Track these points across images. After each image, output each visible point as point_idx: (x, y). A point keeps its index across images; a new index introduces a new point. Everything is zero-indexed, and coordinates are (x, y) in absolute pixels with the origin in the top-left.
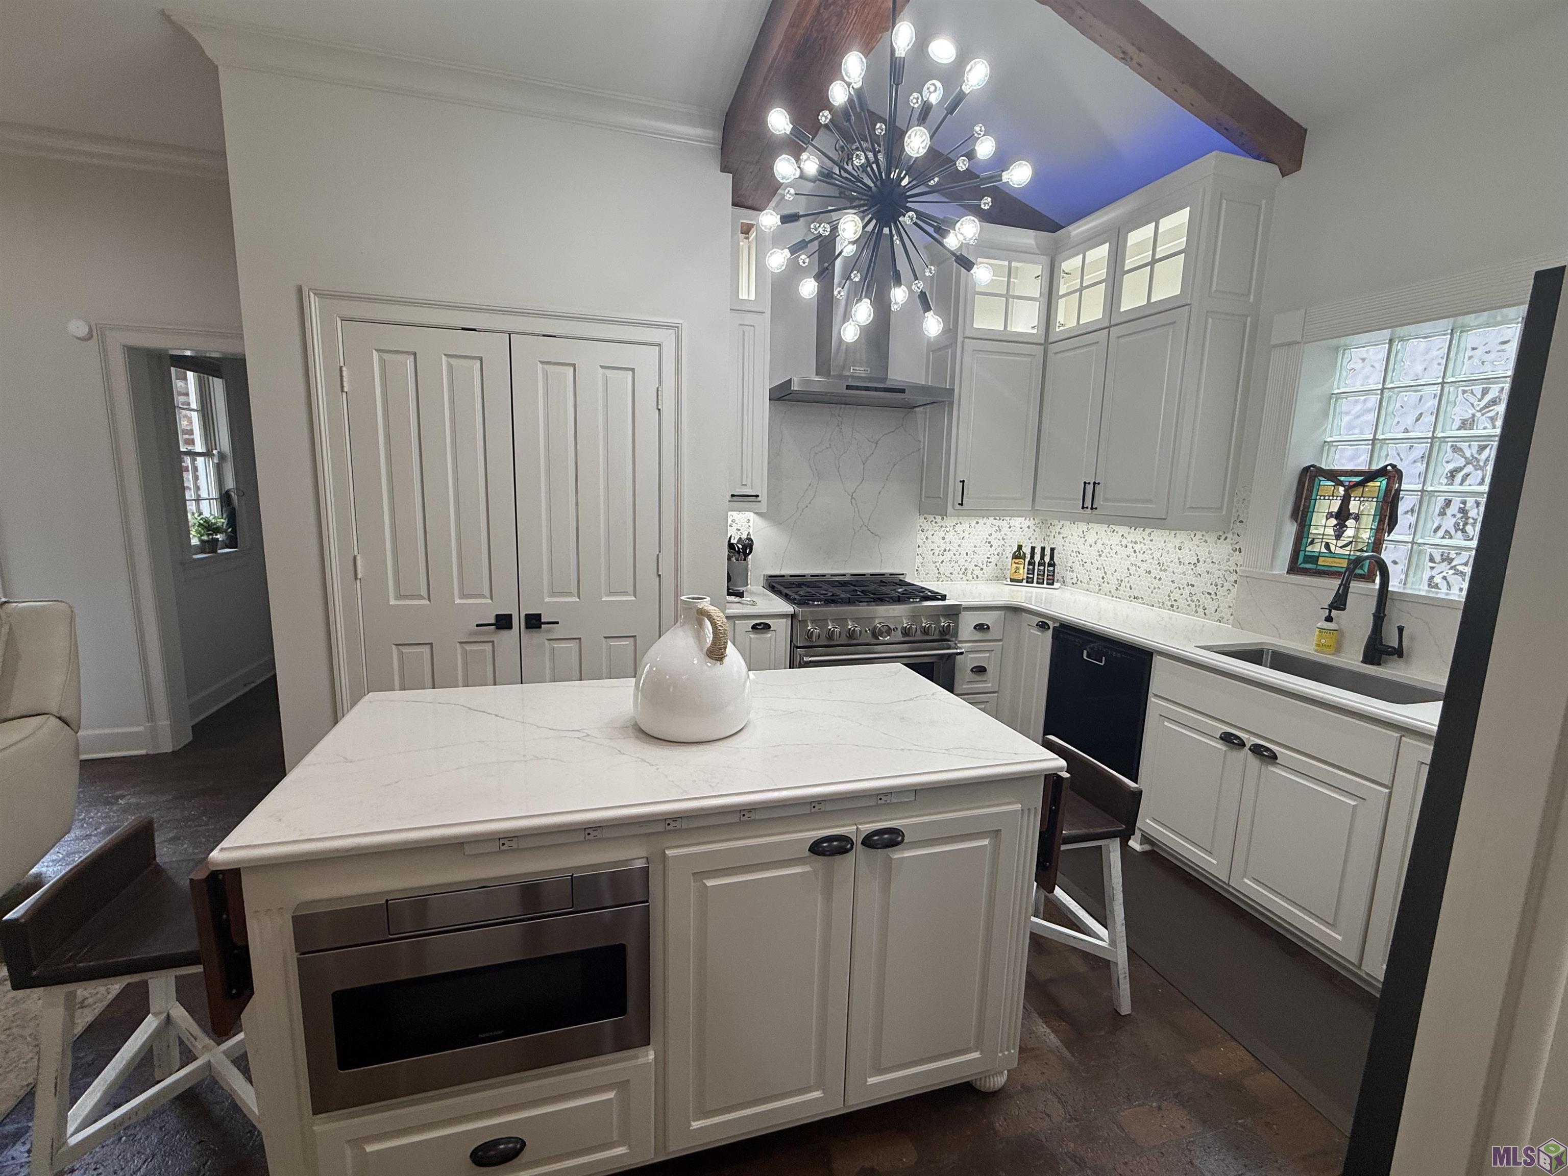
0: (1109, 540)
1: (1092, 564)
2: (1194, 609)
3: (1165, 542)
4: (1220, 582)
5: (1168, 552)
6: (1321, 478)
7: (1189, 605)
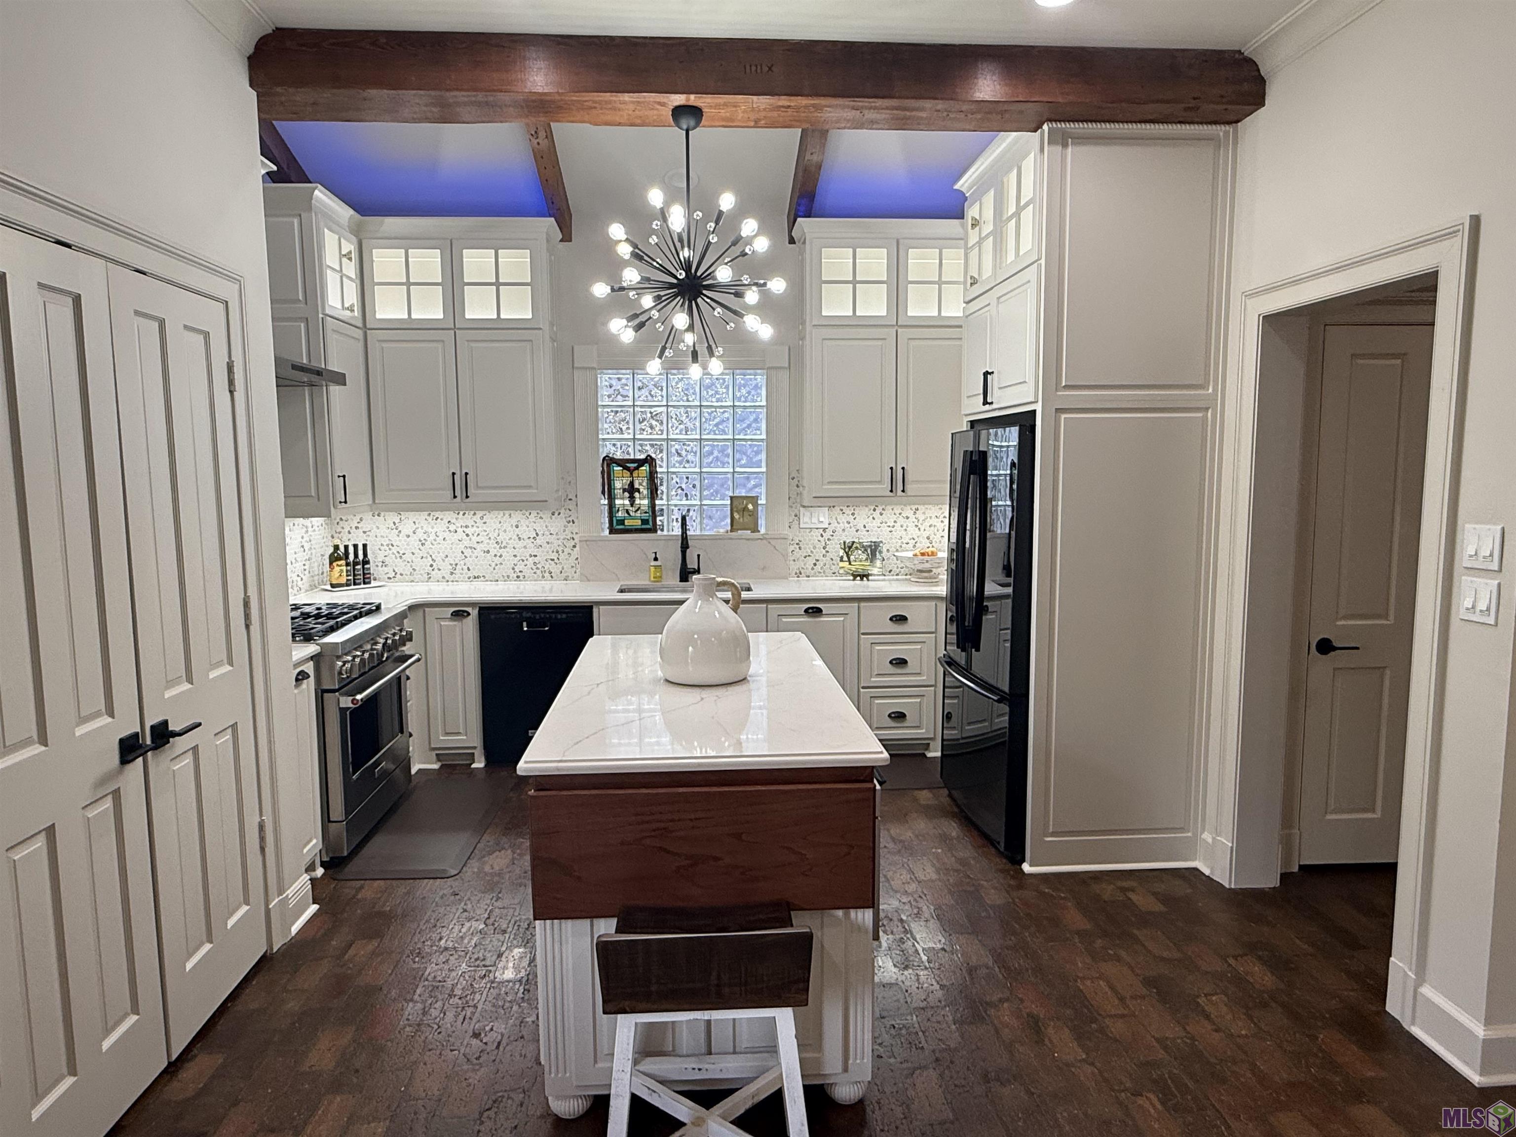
0: (433, 528)
1: (413, 554)
2: (541, 577)
3: (500, 523)
4: (560, 550)
5: (505, 531)
6: (614, 465)
7: (535, 574)
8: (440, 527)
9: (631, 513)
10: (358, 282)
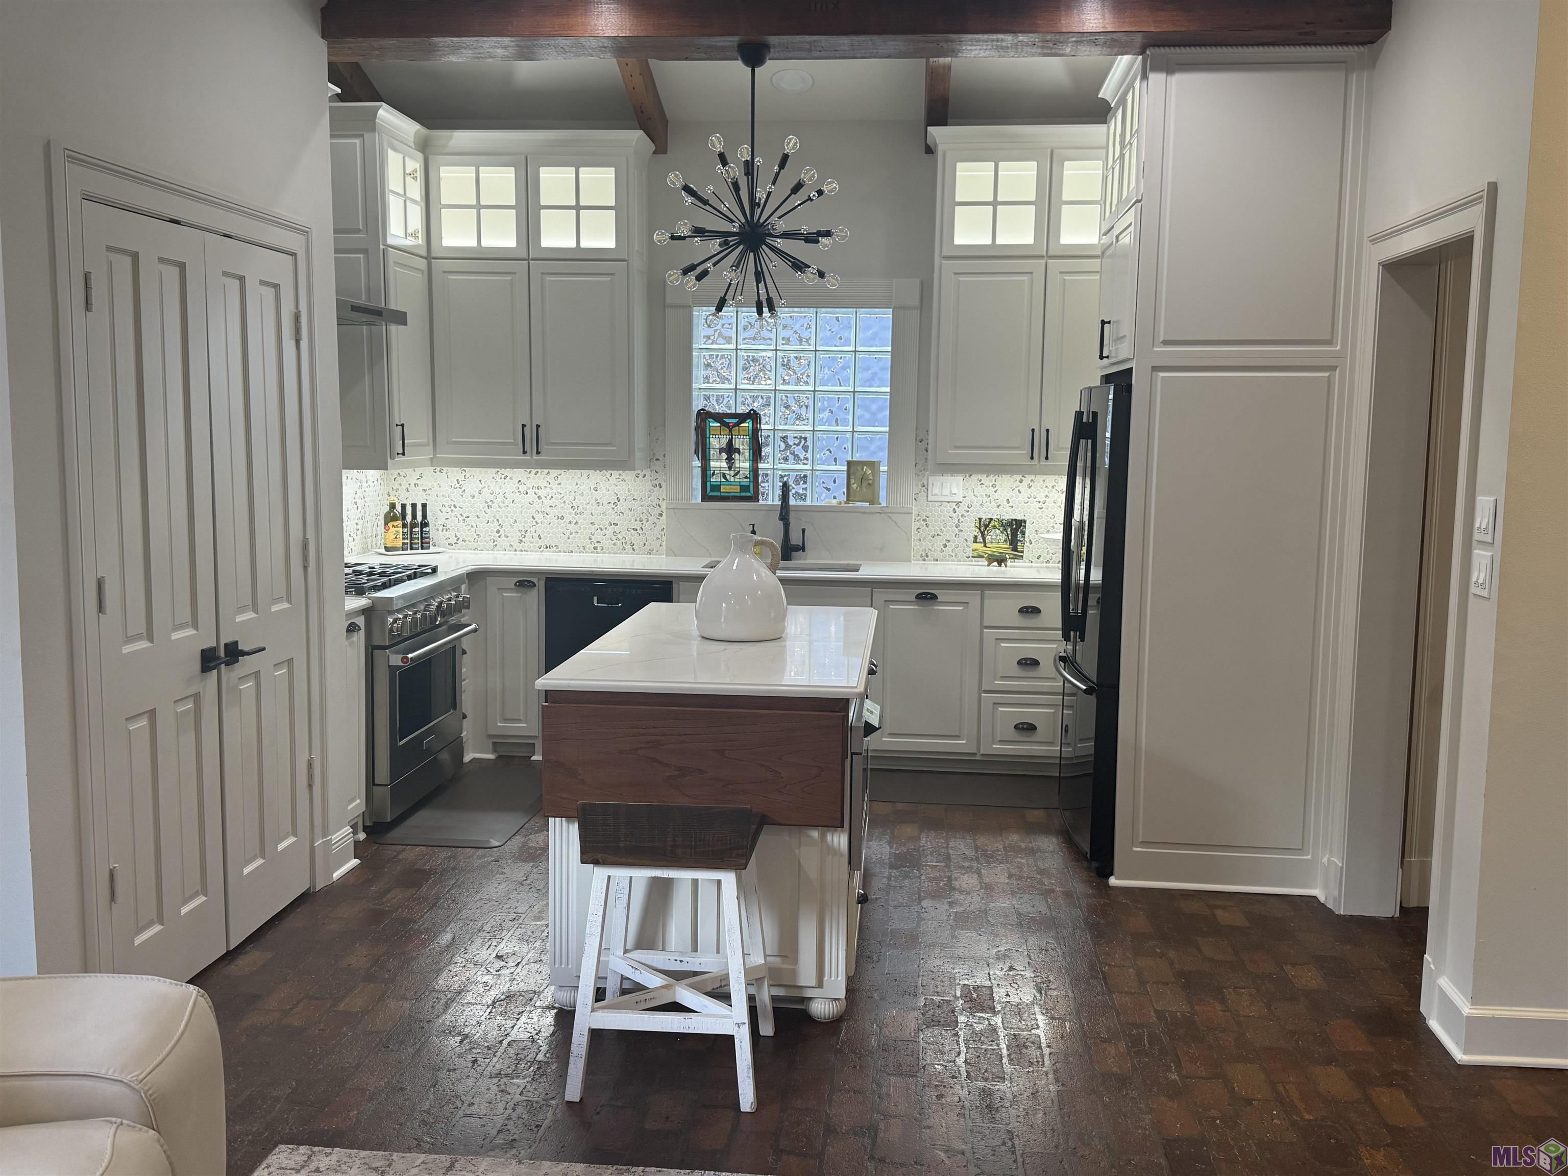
0: (500, 487)
2: (621, 547)
3: (577, 484)
4: (644, 517)
5: (582, 494)
6: (711, 420)
7: (614, 544)
8: (509, 486)
9: (728, 477)
10: (423, 204)
